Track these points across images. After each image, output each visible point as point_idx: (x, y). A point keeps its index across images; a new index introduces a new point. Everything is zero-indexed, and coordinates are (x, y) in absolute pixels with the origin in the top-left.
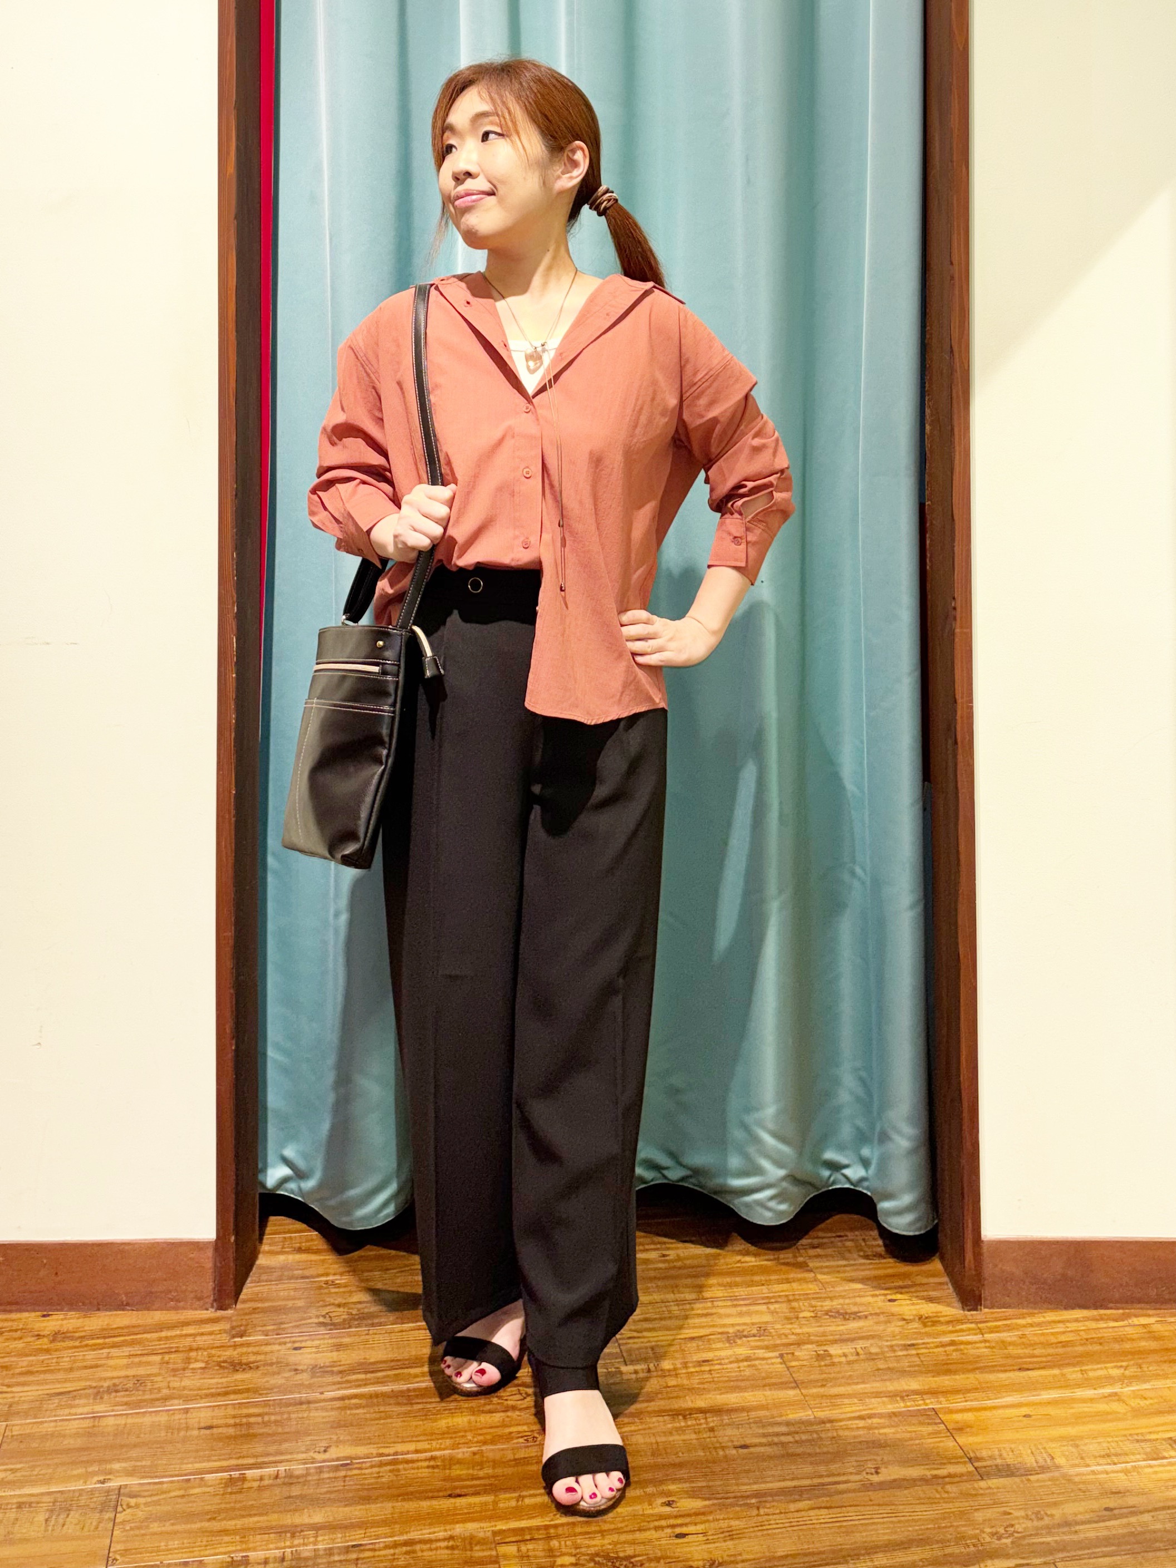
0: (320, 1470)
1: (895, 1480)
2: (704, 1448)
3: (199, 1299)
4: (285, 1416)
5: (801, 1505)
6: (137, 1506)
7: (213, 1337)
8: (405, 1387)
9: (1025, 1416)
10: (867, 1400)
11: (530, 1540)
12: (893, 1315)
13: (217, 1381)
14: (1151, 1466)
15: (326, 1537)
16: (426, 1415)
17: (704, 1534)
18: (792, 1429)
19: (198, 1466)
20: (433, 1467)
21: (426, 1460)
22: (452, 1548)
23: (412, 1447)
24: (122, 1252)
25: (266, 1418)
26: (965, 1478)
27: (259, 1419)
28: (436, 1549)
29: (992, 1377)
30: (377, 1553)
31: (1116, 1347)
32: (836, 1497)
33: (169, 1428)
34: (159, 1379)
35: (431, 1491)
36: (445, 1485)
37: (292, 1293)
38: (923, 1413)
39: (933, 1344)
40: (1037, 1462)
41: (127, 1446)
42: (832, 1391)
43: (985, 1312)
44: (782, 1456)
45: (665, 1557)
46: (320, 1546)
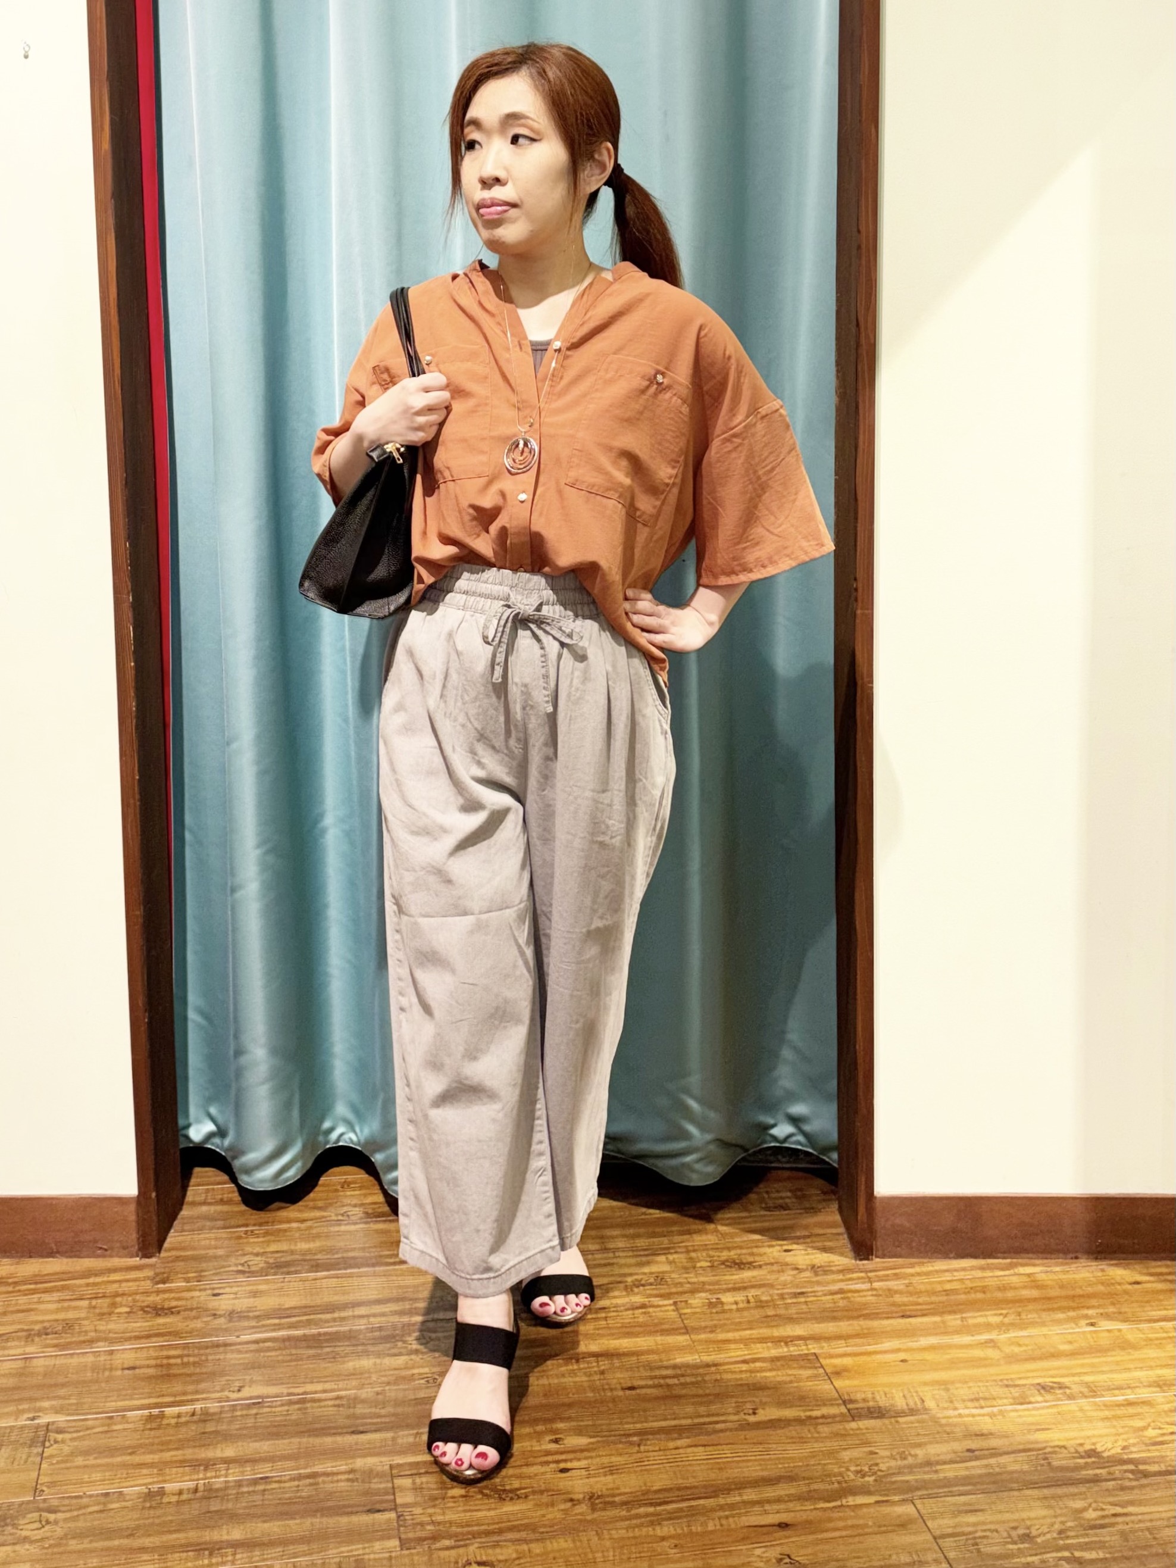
0: (234, 1408)
1: (771, 1421)
2: (593, 1389)
3: (124, 1248)
4: (203, 1358)
5: (679, 1443)
6: (63, 1441)
7: (137, 1283)
8: (314, 1331)
9: (902, 1361)
10: (753, 1345)
11: (426, 1473)
12: (787, 1264)
13: (140, 1324)
14: (1017, 1411)
15: (237, 1470)
16: (334, 1357)
17: (587, 1469)
18: (679, 1372)
19: (120, 1404)
20: (338, 1406)
21: (331, 1399)
22: (352, 1480)
23: (319, 1387)
24: (51, 1204)
25: (185, 1360)
26: (837, 1419)
27: (179, 1361)
28: (338, 1481)
29: (875, 1324)
30: (282, 1485)
32: (713, 1437)
33: (95, 1368)
34: (86, 1322)
35: (334, 1428)
36: (348, 1422)
37: (213, 1243)
38: (805, 1357)
39: (822, 1292)
40: (907, 1405)
41: (56, 1385)
42: (722, 1336)
43: (876, 1262)
44: (664, 1398)
45: (547, 1490)
46: (230, 1479)
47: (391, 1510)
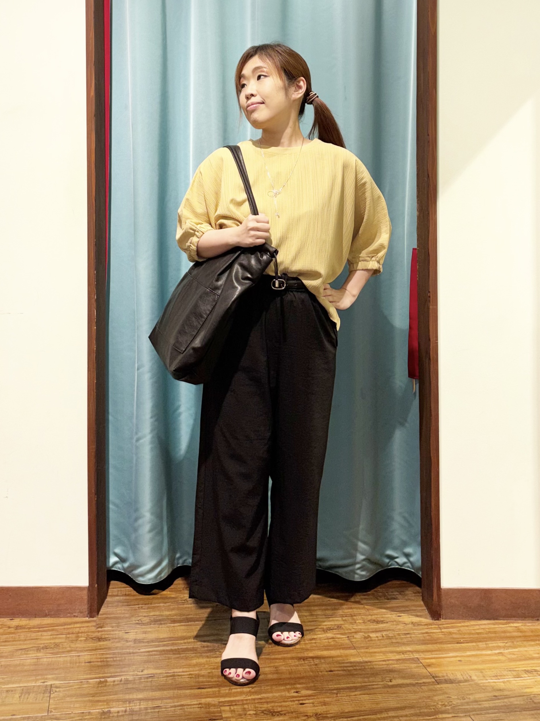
0: (140, 678)
1: (398, 684)
2: (312, 672)
3: (81, 612)
4: (123, 658)
5: (356, 693)
6: (59, 691)
7: (88, 628)
8: (176, 648)
9: (459, 661)
10: (387, 654)
11: (235, 705)
12: (400, 622)
13: (91, 645)
14: (515, 680)
15: (145, 703)
16: (186, 658)
17: (313, 703)
18: (353, 664)
19: (85, 677)
20: (191, 678)
21: (187, 675)
22: (201, 708)
23: (181, 670)
24: (46, 591)
25: (115, 659)
26: (431, 684)
27: (112, 659)
29: (445, 646)
30: (167, 709)
31: (503, 635)
32: (372, 690)
33: (71, 662)
34: (66, 644)
35: (189, 687)
36: (197, 684)
37: (123, 612)
38: (413, 659)
39: (418, 633)
40: (463, 678)
41: (53, 669)
42: (371, 651)
43: (442, 621)
44: (348, 675)
45: (295, 712)
46: (142, 707)
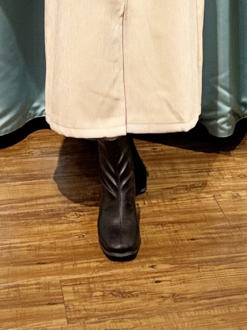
2: (171, 240)
5: (221, 267)
8: (16, 212)
11: (80, 284)
16: (27, 225)
17: (171, 281)
18: (218, 231)
20: (30, 250)
21: (26, 247)
22: (39, 288)
23: (19, 240)
28: (30, 289)
35: (27, 261)
36: (36, 258)
45: (149, 292)
47: (61, 303)
